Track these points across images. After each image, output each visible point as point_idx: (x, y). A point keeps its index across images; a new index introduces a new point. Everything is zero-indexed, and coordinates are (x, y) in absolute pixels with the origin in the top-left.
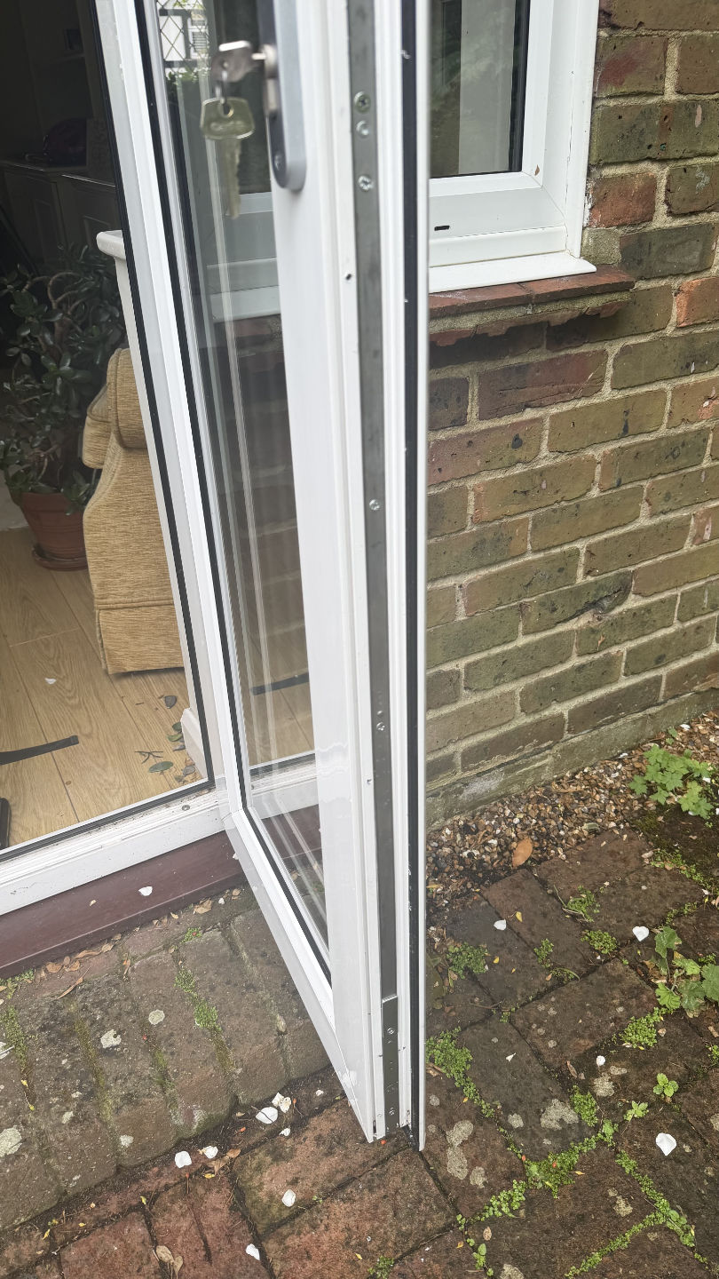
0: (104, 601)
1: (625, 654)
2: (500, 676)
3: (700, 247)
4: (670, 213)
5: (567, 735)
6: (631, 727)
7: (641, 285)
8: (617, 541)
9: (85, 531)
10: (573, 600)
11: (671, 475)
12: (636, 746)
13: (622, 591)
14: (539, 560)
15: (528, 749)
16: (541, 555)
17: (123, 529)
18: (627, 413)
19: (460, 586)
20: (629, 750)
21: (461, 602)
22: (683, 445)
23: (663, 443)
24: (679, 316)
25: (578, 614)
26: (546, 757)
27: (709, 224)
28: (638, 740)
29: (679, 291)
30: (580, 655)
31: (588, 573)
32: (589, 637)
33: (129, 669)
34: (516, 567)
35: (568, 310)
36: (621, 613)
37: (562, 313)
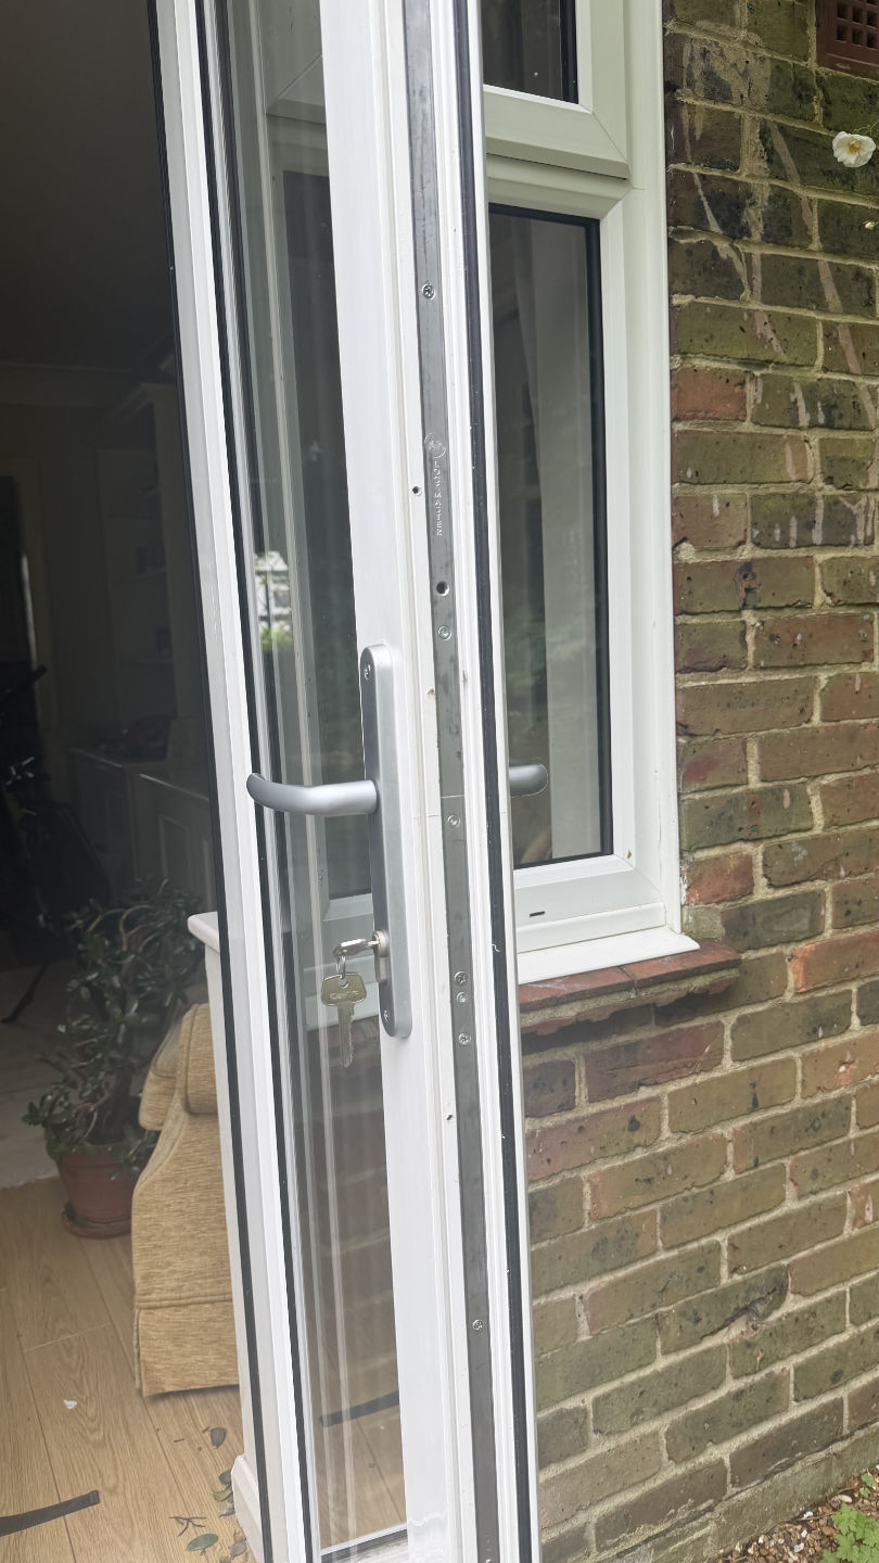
0: (147, 1297)
1: (792, 1372)
2: (638, 1412)
3: (808, 914)
4: (770, 885)
5: (731, 1490)
6: (812, 1472)
7: (751, 955)
8: (763, 1231)
9: (134, 1211)
10: (719, 1306)
11: (814, 1150)
12: (822, 1502)
13: (778, 1291)
14: (674, 1258)
15: (682, 1513)
16: (675, 1253)
17: (178, 1207)
18: (754, 1085)
19: (581, 1298)
20: (814, 1506)
21: (583, 1317)
22: (823, 1115)
23: (800, 1116)
24: (796, 981)
25: (727, 1323)
26: (705, 1524)
27: (814, 892)
28: (824, 1491)
29: (792, 957)
30: (736, 1377)
31: (733, 1271)
32: (744, 1354)
33: (169, 1389)
34: (646, 1269)
35: (674, 991)
36: (780, 1319)
37: (668, 993)
